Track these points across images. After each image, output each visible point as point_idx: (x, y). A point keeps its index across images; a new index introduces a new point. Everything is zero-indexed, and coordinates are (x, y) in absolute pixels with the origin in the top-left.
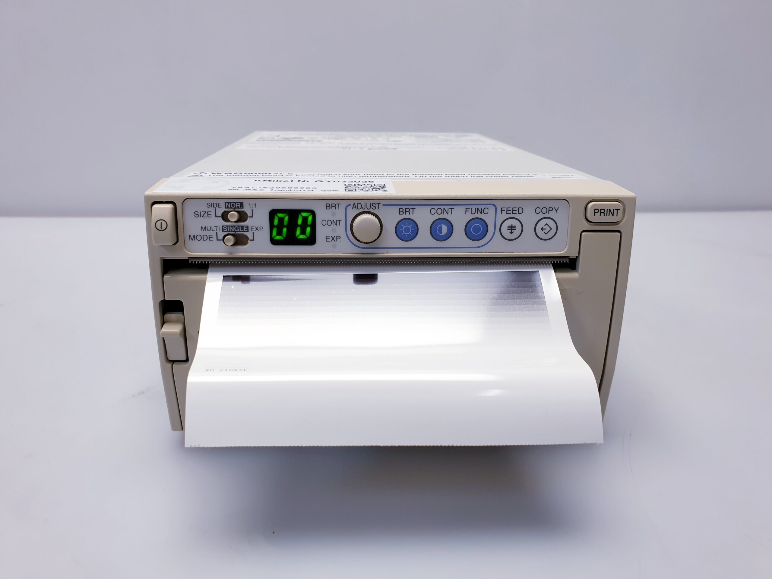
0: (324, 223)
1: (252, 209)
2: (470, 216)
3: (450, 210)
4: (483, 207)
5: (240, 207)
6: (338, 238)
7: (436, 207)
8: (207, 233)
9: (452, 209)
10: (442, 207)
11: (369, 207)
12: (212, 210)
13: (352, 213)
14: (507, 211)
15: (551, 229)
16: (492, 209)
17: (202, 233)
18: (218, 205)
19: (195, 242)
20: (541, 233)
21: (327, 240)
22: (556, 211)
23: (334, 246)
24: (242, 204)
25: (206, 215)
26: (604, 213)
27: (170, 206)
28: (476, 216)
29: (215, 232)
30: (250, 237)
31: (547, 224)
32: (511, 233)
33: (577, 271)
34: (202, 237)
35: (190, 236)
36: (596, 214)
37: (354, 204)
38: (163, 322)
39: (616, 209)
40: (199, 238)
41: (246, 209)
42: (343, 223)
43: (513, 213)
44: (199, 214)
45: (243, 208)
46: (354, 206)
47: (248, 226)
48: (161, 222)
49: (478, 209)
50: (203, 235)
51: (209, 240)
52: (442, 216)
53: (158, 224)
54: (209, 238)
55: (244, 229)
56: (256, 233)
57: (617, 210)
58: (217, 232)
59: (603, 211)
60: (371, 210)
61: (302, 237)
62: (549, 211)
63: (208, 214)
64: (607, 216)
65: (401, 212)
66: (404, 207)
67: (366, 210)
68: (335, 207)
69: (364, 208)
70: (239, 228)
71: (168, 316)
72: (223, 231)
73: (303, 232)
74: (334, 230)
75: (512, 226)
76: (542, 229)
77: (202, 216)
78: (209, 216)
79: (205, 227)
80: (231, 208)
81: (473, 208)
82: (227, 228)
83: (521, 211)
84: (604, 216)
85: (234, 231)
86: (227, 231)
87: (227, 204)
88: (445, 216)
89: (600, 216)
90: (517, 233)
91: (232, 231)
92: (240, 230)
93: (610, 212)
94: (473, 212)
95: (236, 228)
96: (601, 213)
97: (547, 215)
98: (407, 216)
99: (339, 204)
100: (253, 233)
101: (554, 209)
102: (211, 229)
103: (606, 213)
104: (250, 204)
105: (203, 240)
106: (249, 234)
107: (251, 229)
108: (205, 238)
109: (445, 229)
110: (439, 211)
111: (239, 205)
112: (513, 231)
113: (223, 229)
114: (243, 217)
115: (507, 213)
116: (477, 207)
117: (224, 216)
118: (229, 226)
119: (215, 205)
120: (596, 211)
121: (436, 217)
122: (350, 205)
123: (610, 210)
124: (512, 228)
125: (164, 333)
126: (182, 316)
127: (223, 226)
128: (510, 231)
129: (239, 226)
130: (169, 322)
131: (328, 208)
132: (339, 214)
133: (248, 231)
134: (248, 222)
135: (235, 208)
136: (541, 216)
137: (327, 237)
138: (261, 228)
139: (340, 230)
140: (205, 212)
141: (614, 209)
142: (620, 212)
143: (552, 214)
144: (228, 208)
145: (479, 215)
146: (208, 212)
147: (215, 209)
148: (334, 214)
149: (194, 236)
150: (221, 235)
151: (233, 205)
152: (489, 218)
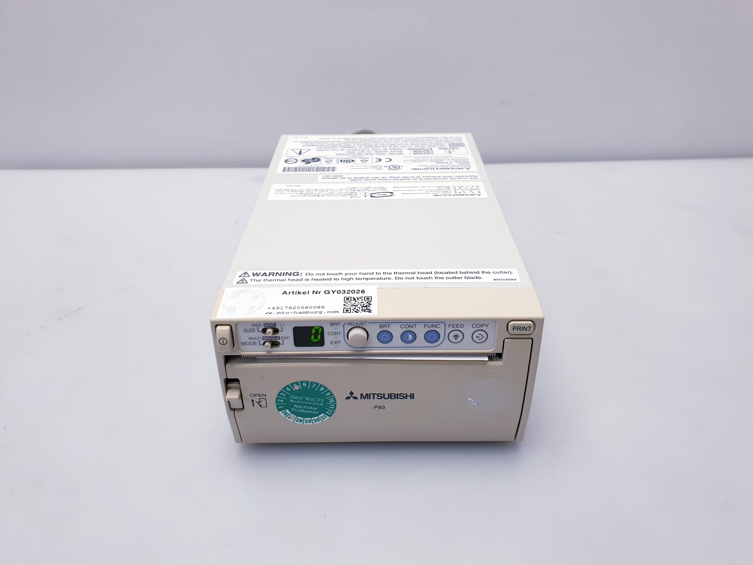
0: (329, 334)
1: (282, 327)
2: (427, 329)
3: (414, 326)
4: (437, 324)
5: (274, 326)
6: (339, 342)
7: (405, 324)
8: (253, 341)
9: (415, 325)
10: (409, 324)
11: (359, 324)
12: (256, 328)
13: (347, 328)
14: (453, 326)
15: (483, 337)
16: (442, 326)
17: (250, 341)
18: (260, 325)
19: (245, 346)
20: (476, 340)
21: (332, 343)
22: (487, 326)
23: (336, 347)
24: (275, 324)
25: (252, 331)
26: (520, 329)
27: (228, 328)
28: (431, 329)
29: (258, 340)
30: (281, 343)
31: (480, 334)
32: (456, 339)
33: (502, 360)
34: (250, 343)
35: (242, 343)
36: (514, 329)
37: (349, 322)
38: (227, 389)
39: (528, 327)
40: (248, 344)
41: (278, 327)
42: (342, 333)
43: (457, 327)
44: (247, 330)
45: (276, 326)
46: (349, 324)
47: (279, 336)
48: (223, 340)
49: (433, 325)
50: (250, 342)
51: (255, 345)
52: (409, 329)
53: (221, 340)
54: (255, 343)
55: (277, 338)
56: (285, 340)
57: (530, 327)
58: (259, 341)
59: (519, 328)
60: (361, 326)
61: (315, 340)
62: (482, 326)
63: (253, 330)
64: (522, 330)
65: (381, 326)
66: (383, 324)
67: (357, 326)
68: (336, 324)
69: (356, 325)
70: (274, 338)
71: (229, 385)
72: (263, 340)
73: (316, 338)
74: (336, 338)
75: (456, 335)
76: (477, 337)
77: (249, 331)
78: (254, 331)
79: (251, 338)
80: (268, 326)
81: (430, 324)
82: (266, 338)
83: (462, 326)
84: (520, 330)
85: (271, 339)
86: (266, 340)
87: (265, 324)
88: (411, 329)
89: (517, 330)
90: (459, 339)
91: (269, 339)
92: (275, 339)
93: (524, 328)
94: (430, 326)
95: (272, 338)
96: (518, 329)
97: (480, 328)
98: (385, 329)
99: (339, 323)
100: (283, 340)
101: (485, 325)
102: (255, 339)
103: (521, 329)
104: (280, 324)
105: (251, 345)
106: (280, 341)
107: (282, 338)
108: (252, 343)
109: (410, 337)
110: (407, 326)
111: (273, 325)
112: (457, 338)
113: (263, 338)
114: (276, 331)
115: (453, 327)
116: (432, 324)
117: (264, 331)
118: (267, 337)
119: (257, 325)
120: (515, 328)
121: (405, 330)
122: (346, 323)
123: (524, 327)
124: (456, 336)
125: (228, 399)
126: (239, 385)
127: (263, 337)
128: (455, 338)
129: (273, 337)
130: (230, 388)
131: (332, 325)
132: (340, 329)
133: (280, 339)
134: (280, 334)
135: (271, 326)
136: (477, 329)
137: (332, 342)
138: (288, 337)
139: (340, 337)
140: (251, 329)
141: (527, 327)
142: (532, 329)
143: (484, 328)
144: (266, 326)
145: (434, 329)
146: (253, 329)
147: (258, 328)
148: (336, 329)
149: (244, 342)
150: (262, 342)
151: (269, 325)
152: (441, 330)
